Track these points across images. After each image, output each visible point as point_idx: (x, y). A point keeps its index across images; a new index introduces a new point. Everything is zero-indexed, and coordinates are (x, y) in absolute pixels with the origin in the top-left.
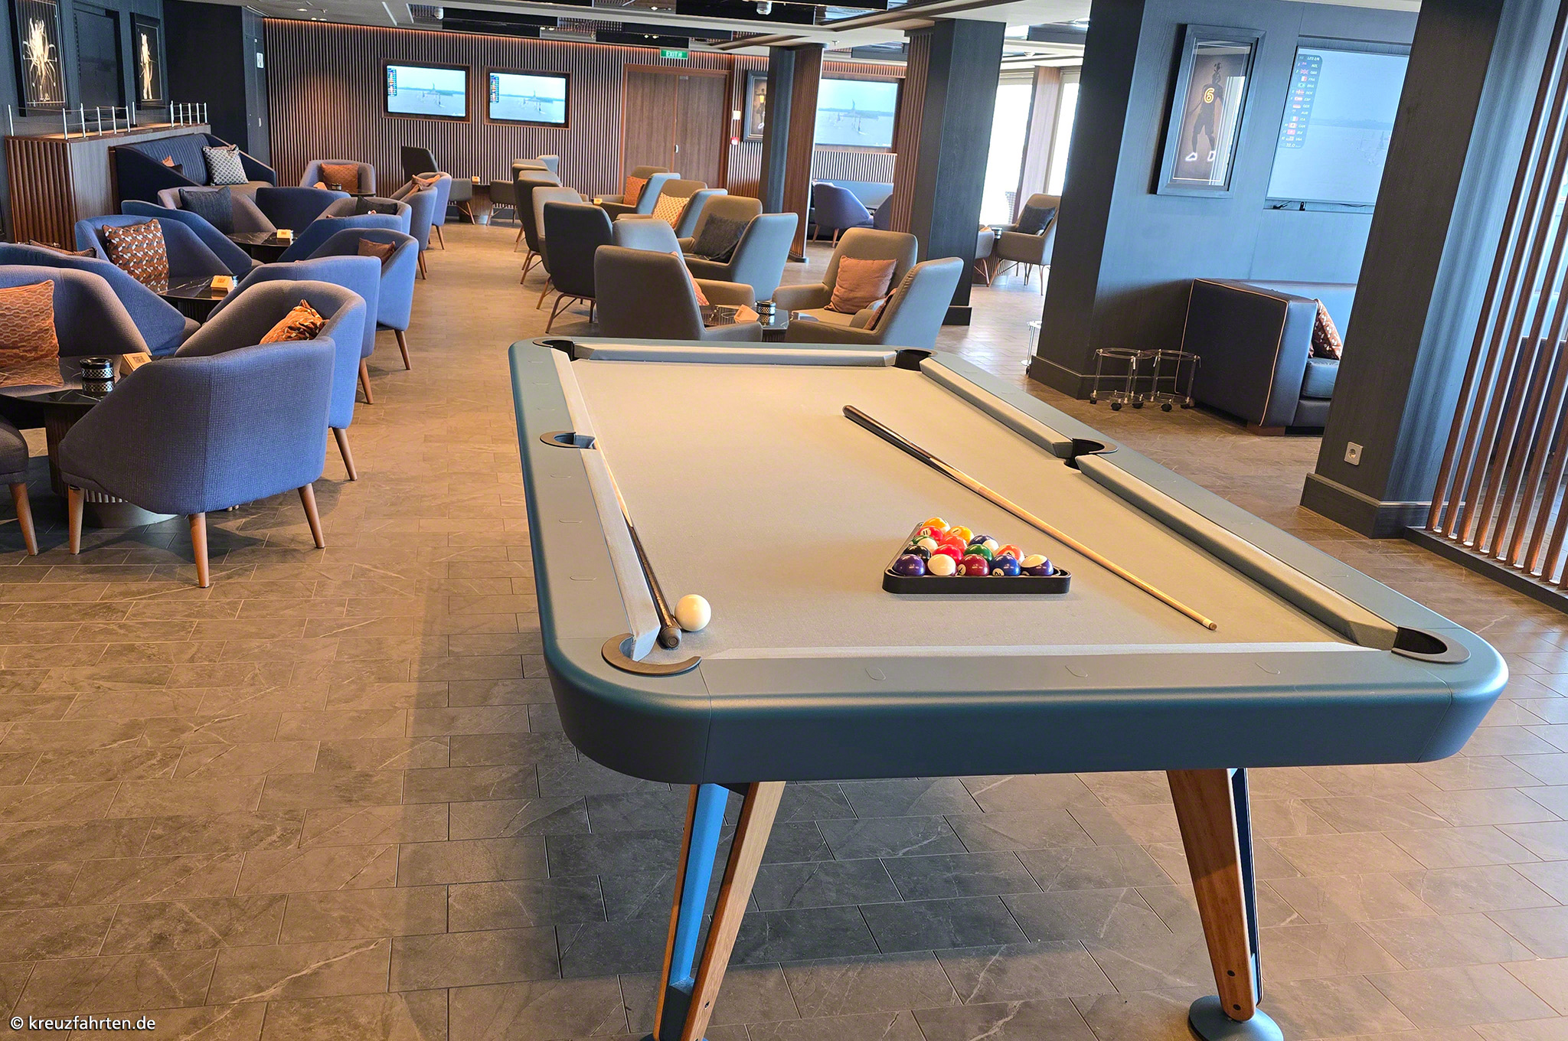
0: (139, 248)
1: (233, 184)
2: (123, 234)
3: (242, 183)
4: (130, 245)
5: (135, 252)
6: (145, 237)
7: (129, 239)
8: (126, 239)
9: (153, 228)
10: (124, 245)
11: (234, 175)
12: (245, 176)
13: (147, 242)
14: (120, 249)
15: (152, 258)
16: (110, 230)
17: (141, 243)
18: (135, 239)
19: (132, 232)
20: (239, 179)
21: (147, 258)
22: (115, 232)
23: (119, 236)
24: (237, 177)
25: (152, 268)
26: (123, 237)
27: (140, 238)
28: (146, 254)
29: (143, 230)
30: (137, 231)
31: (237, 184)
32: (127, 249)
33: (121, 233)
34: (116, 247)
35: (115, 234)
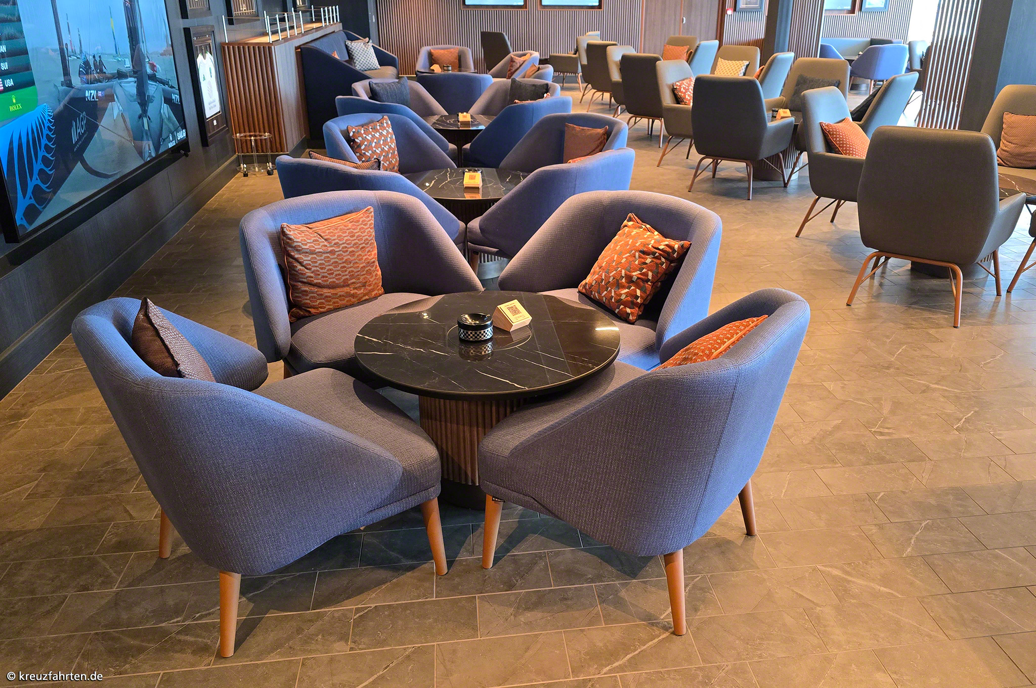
0: (377, 144)
1: (369, 70)
2: (365, 133)
3: (376, 69)
4: (370, 142)
5: (374, 149)
6: (381, 134)
7: (369, 137)
8: (367, 137)
9: (385, 125)
10: (366, 143)
11: (370, 63)
12: (378, 63)
13: (383, 138)
14: (363, 147)
15: (387, 153)
16: (354, 130)
17: (379, 139)
18: (373, 136)
19: (371, 130)
20: (374, 66)
21: (384, 154)
22: (358, 132)
23: (361, 135)
24: (372, 64)
25: (388, 163)
26: (364, 136)
27: (377, 135)
28: (383, 150)
29: (378, 127)
30: (374, 129)
31: (372, 69)
32: (369, 147)
33: (362, 132)
34: (359, 146)
35: (357, 133)
